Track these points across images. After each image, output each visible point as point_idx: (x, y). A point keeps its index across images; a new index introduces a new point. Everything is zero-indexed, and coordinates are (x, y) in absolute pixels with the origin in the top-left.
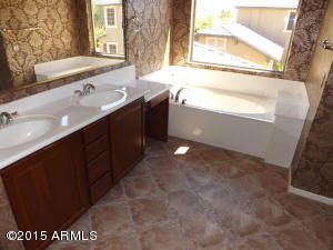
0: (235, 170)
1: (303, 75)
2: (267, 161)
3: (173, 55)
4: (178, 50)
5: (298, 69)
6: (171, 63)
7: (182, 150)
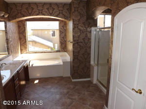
0: (56, 82)
1: (65, 50)
2: (64, 76)
3: (21, 50)
4: (23, 48)
5: (63, 49)
6: (21, 53)
7: (37, 82)
